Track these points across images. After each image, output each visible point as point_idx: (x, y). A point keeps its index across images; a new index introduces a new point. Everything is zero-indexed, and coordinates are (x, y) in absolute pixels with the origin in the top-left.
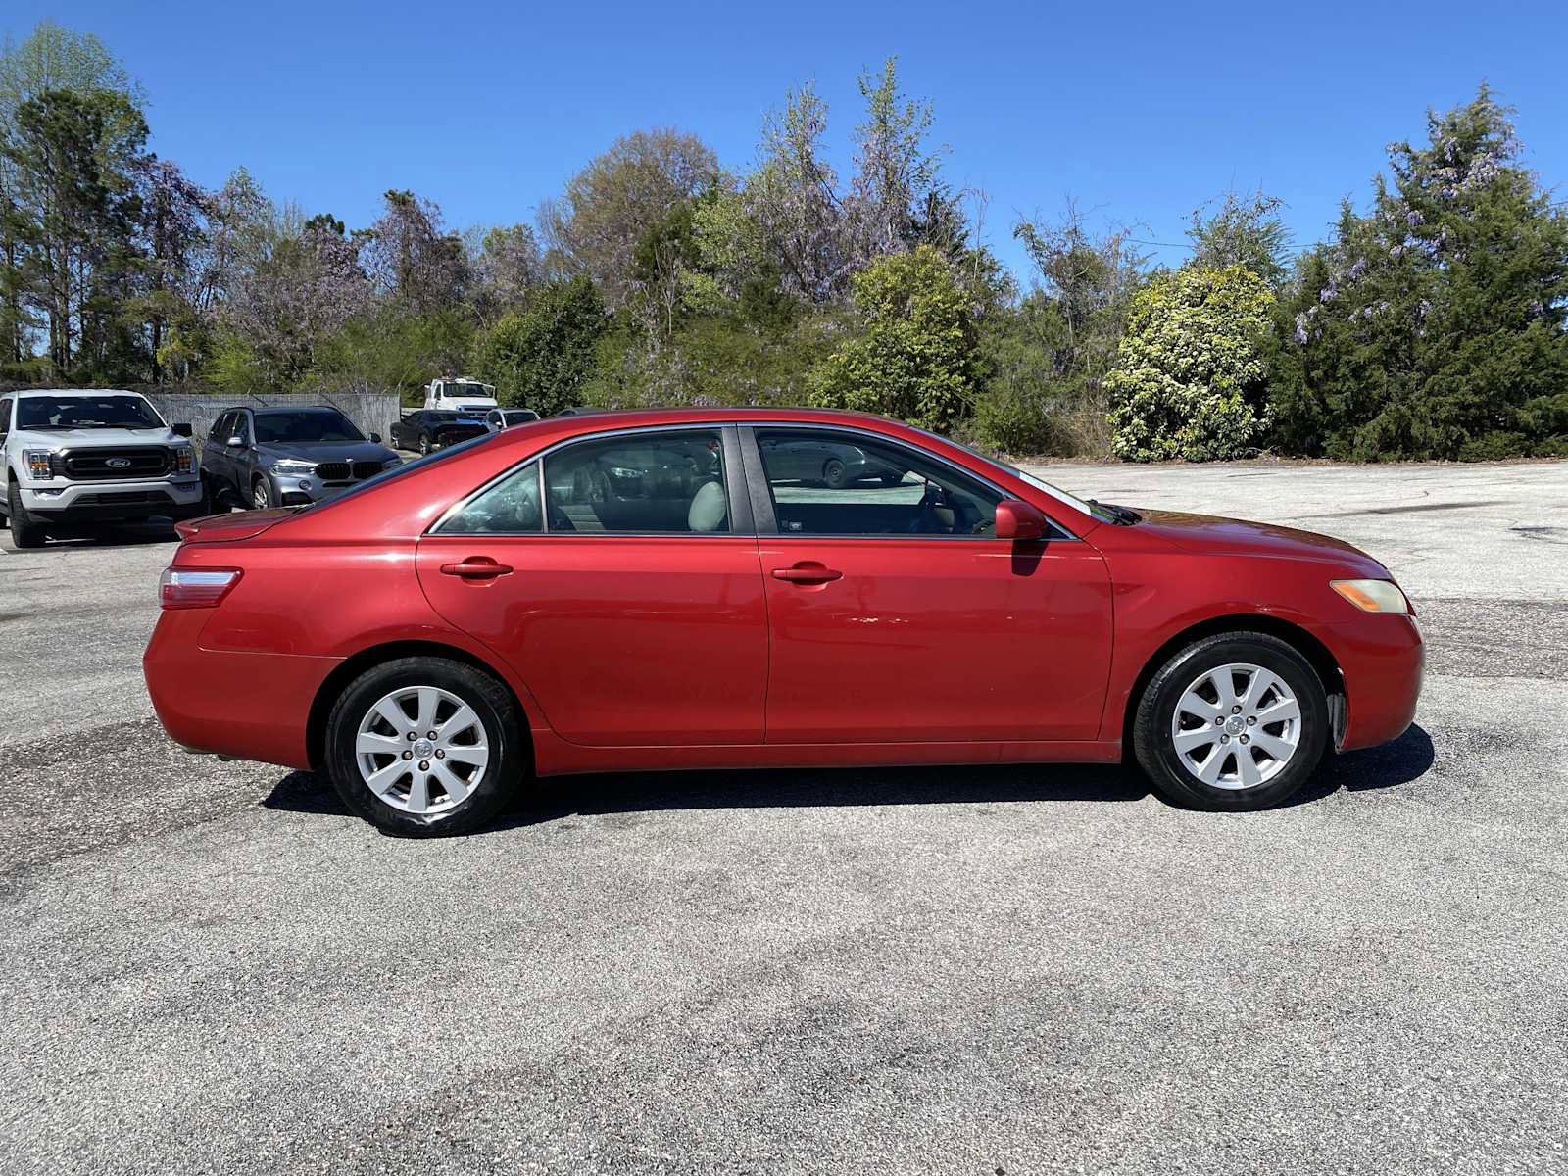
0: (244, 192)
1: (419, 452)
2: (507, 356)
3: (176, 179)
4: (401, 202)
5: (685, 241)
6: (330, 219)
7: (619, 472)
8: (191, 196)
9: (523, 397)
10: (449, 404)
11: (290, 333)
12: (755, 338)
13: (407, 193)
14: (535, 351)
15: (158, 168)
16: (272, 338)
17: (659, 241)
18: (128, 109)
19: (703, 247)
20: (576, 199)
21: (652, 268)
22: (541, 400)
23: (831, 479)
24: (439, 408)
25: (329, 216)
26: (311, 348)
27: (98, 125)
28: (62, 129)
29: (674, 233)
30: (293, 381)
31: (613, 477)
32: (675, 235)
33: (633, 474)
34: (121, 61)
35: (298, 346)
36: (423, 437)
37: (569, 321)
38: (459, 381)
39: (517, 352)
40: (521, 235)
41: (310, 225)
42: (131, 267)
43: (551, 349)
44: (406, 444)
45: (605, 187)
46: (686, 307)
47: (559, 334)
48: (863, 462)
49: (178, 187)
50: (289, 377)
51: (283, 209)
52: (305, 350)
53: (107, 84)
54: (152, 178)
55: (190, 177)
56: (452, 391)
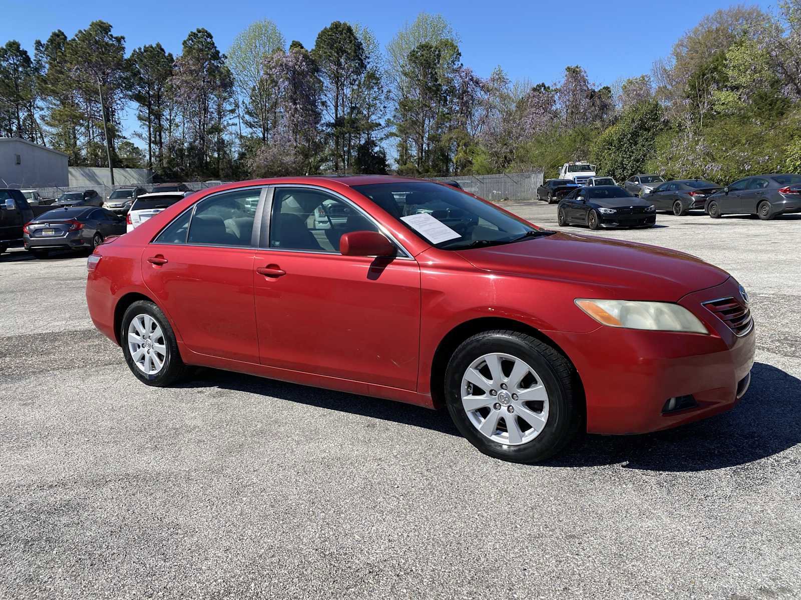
0: (500, 78)
1: (547, 201)
2: (609, 149)
3: (471, 76)
4: (574, 73)
5: (720, 72)
6: (543, 85)
7: (602, 210)
8: (477, 83)
9: (614, 170)
10: (570, 176)
11: (506, 144)
12: (757, 126)
13: (577, 67)
14: (622, 145)
15: (463, 72)
16: (498, 147)
17: (704, 75)
18: (452, 45)
19: (730, 73)
20: (678, 55)
21: (697, 92)
22: (623, 171)
23: (762, 214)
24: (565, 178)
25: (543, 84)
26: (514, 151)
27: (439, 56)
28: (425, 60)
29: (714, 68)
30: (505, 168)
31: (599, 214)
32: (715, 69)
33: (611, 211)
34: (450, 24)
35: (508, 151)
36: (549, 194)
37: (642, 127)
38: (577, 164)
39: (614, 146)
40: (644, 81)
41: (534, 90)
42: (446, 120)
43: (630, 142)
44: (544, 198)
45: (695, 46)
46: (716, 112)
47: (635, 135)
48: (784, 202)
49: (472, 80)
50: (503, 166)
51: (523, 83)
52: (511, 152)
53: (445, 36)
54: (461, 77)
55: (477, 75)
56: (572, 169)
